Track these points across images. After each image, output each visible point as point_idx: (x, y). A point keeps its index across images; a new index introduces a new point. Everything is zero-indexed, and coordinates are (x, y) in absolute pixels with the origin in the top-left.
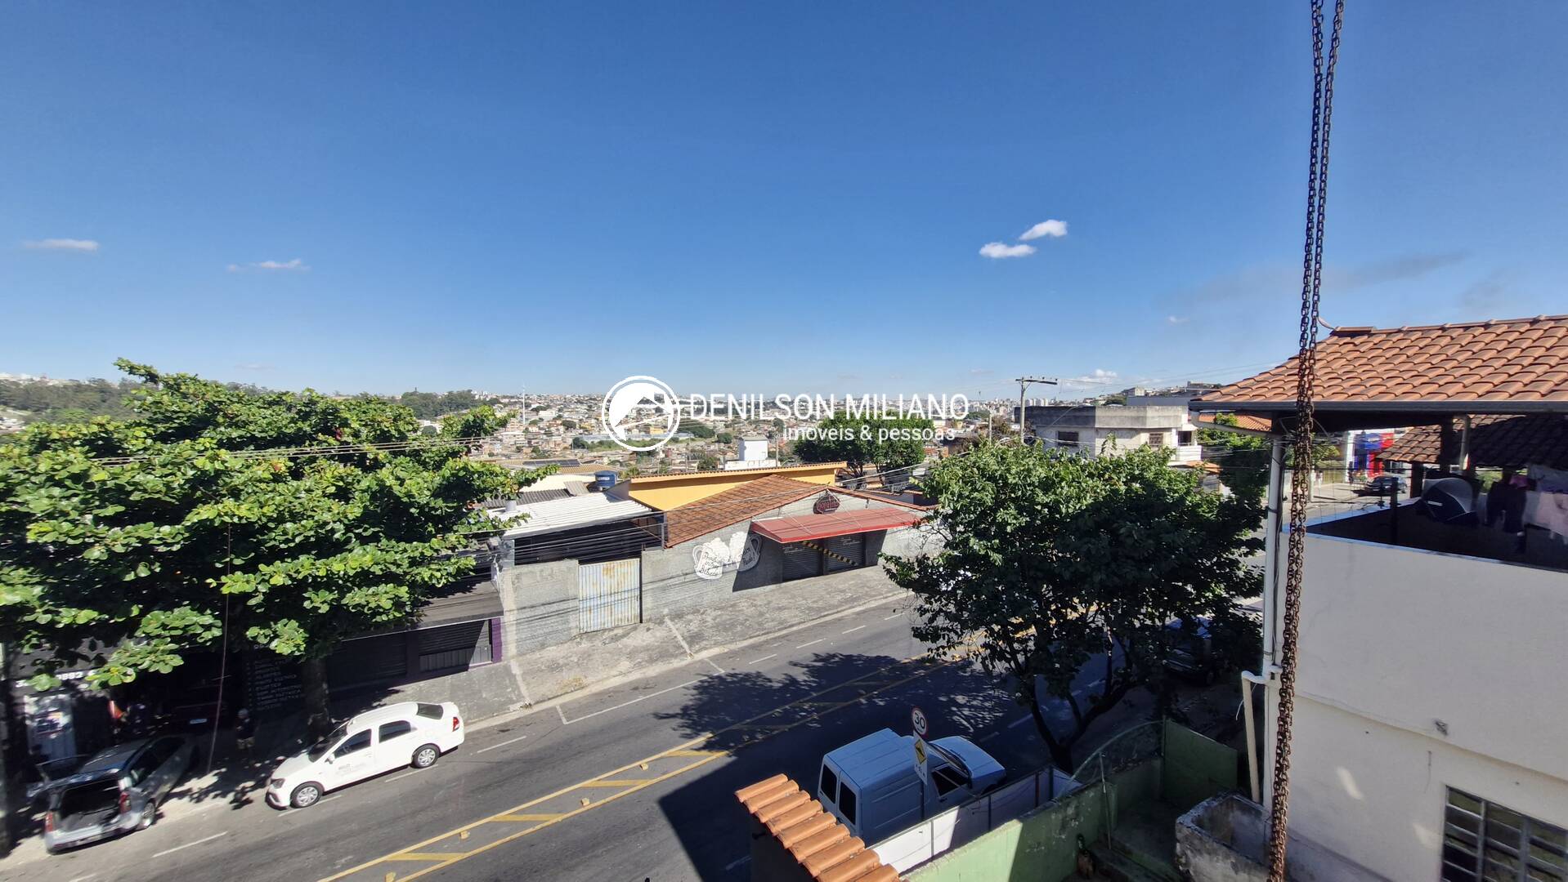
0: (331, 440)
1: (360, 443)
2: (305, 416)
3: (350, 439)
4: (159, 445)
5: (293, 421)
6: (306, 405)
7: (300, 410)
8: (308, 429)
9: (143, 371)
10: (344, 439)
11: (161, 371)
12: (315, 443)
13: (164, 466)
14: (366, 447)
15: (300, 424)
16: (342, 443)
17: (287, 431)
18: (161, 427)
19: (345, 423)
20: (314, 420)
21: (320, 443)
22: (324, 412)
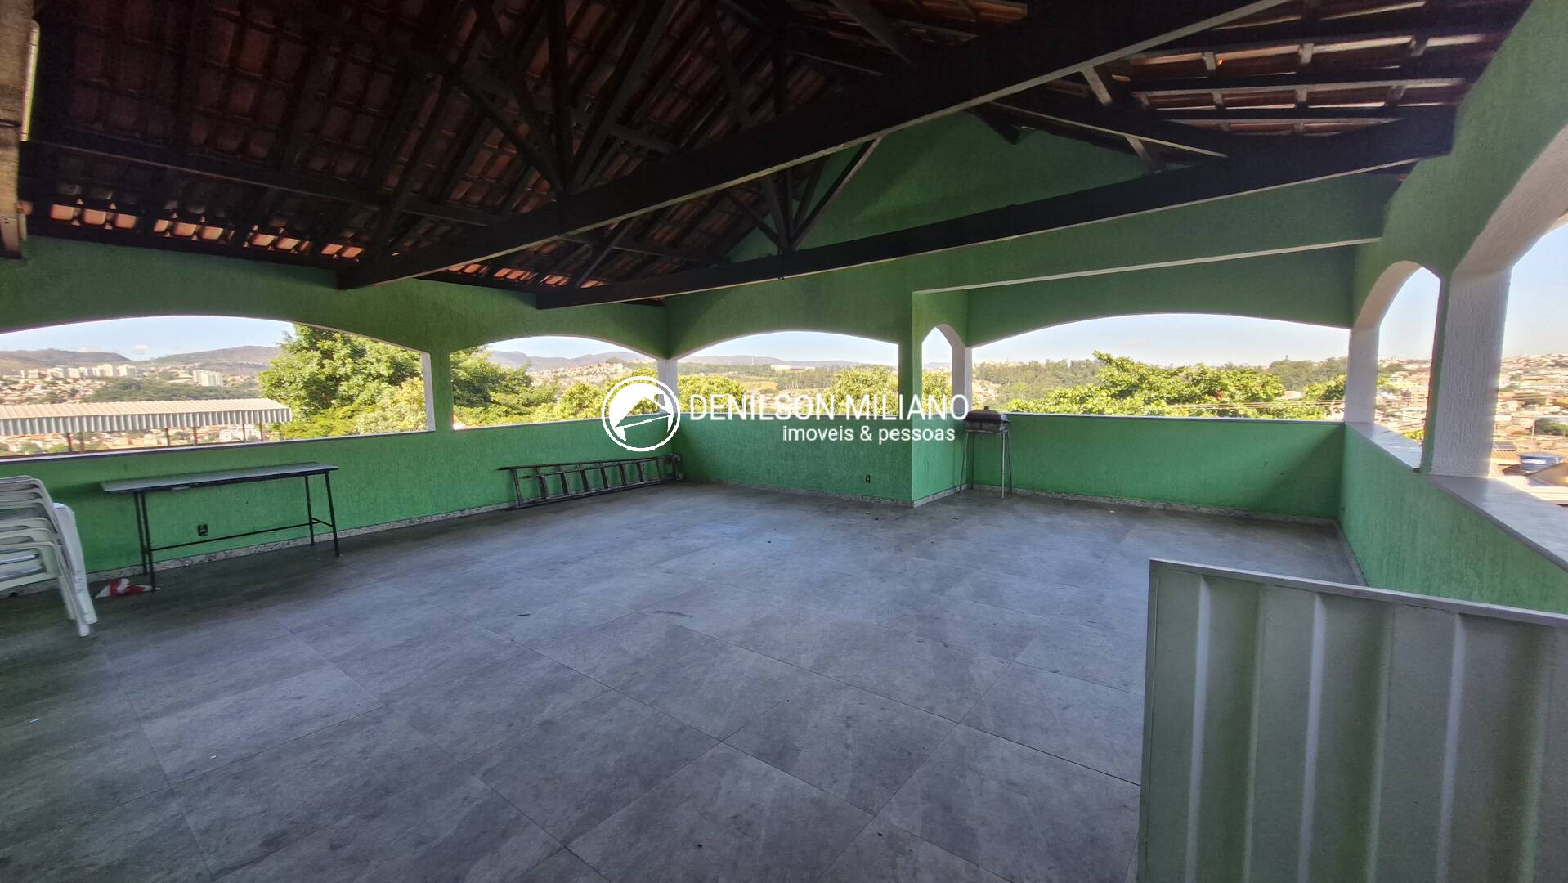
0: (1214, 399)
1: (1234, 402)
2: (1196, 383)
3: (1228, 399)
4: (1114, 400)
5: (1188, 386)
6: (1200, 375)
7: (1195, 379)
8: (1198, 391)
9: (1106, 358)
10: (1224, 399)
11: (1114, 357)
12: (1202, 401)
13: (1128, 409)
14: (1238, 406)
15: (1193, 388)
16: (1222, 402)
17: (1184, 393)
18: (1113, 390)
19: (1225, 388)
20: (1202, 385)
21: (1206, 401)
22: (1211, 379)
